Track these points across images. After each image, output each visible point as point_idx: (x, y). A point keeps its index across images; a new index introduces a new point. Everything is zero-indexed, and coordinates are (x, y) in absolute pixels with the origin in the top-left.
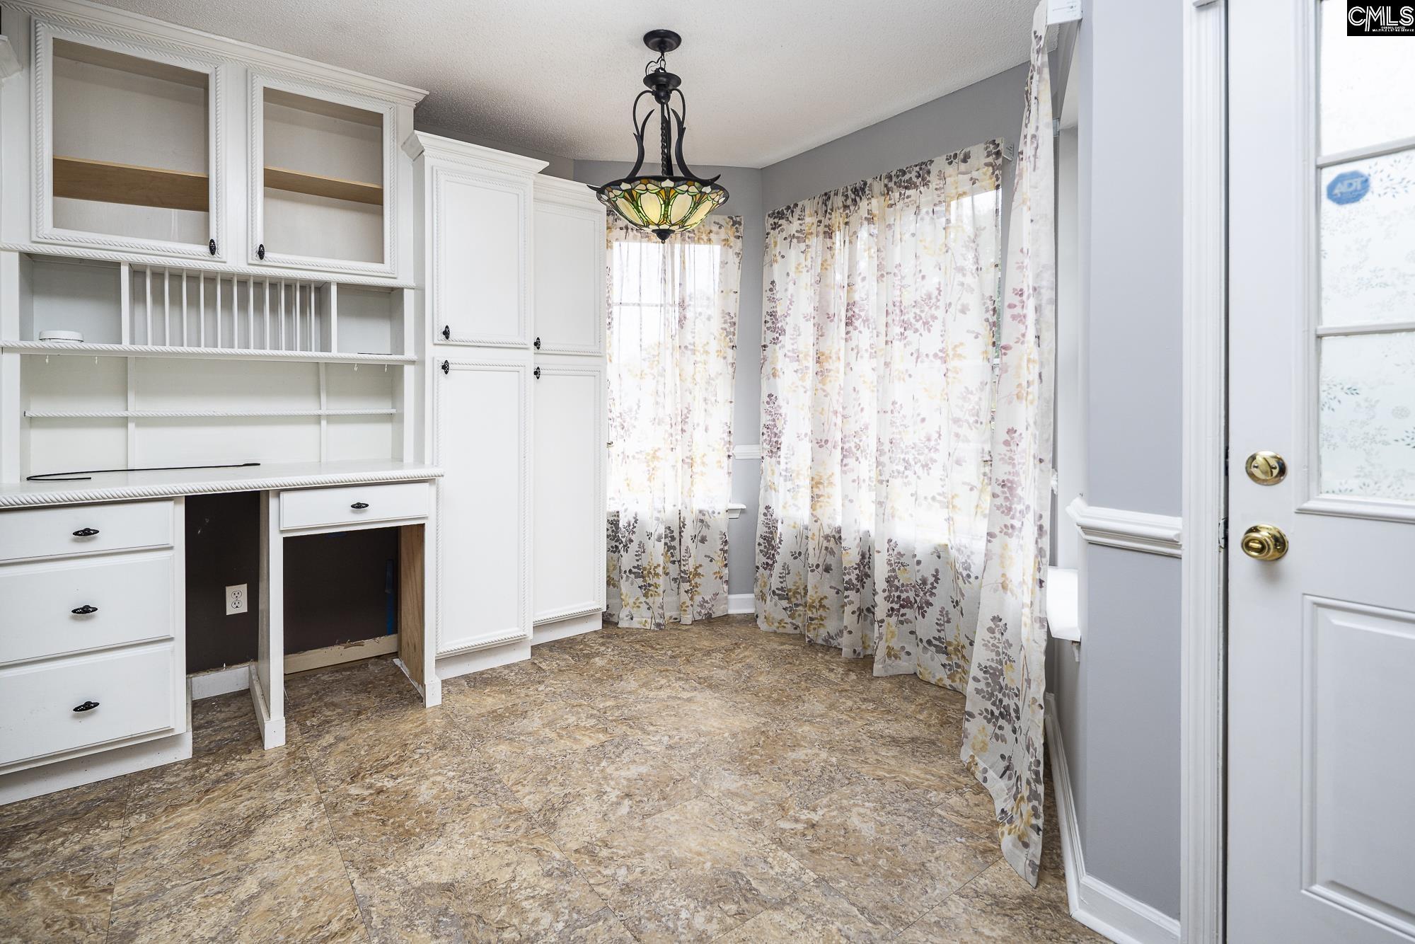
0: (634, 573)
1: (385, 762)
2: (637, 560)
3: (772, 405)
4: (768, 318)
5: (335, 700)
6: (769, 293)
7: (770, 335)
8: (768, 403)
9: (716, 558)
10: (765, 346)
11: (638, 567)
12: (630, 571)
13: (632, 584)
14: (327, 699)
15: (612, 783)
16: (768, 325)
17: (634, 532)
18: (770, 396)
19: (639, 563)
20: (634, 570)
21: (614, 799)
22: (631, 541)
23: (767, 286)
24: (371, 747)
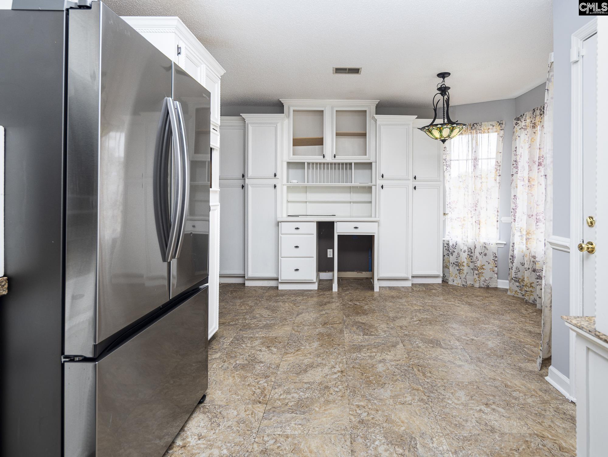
0: (455, 264)
1: (359, 300)
2: (457, 260)
3: (515, 200)
4: (514, 163)
5: (352, 285)
6: (515, 152)
7: (515, 170)
8: (514, 199)
9: (491, 263)
10: (513, 175)
11: (457, 262)
12: (454, 263)
13: (454, 268)
14: (350, 285)
15: (417, 317)
16: (514, 166)
17: (455, 249)
18: (515, 196)
19: (457, 261)
20: (455, 263)
21: (415, 320)
22: (454, 252)
23: (514, 149)
24: (357, 296)
